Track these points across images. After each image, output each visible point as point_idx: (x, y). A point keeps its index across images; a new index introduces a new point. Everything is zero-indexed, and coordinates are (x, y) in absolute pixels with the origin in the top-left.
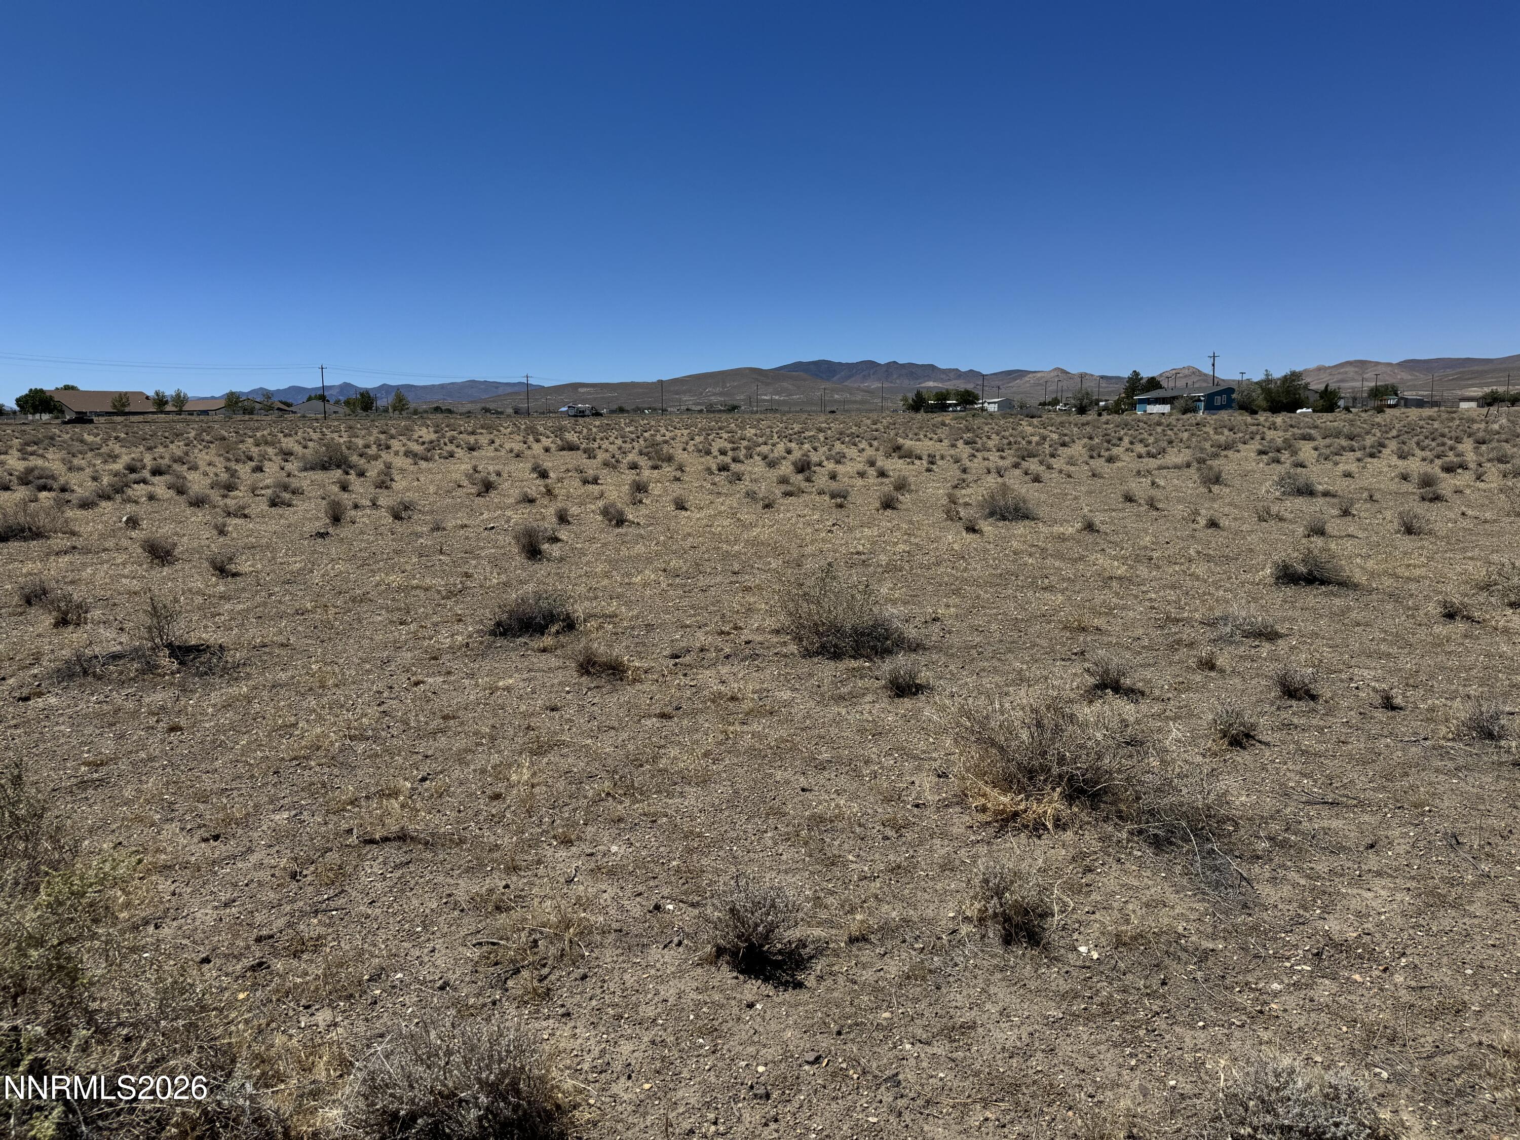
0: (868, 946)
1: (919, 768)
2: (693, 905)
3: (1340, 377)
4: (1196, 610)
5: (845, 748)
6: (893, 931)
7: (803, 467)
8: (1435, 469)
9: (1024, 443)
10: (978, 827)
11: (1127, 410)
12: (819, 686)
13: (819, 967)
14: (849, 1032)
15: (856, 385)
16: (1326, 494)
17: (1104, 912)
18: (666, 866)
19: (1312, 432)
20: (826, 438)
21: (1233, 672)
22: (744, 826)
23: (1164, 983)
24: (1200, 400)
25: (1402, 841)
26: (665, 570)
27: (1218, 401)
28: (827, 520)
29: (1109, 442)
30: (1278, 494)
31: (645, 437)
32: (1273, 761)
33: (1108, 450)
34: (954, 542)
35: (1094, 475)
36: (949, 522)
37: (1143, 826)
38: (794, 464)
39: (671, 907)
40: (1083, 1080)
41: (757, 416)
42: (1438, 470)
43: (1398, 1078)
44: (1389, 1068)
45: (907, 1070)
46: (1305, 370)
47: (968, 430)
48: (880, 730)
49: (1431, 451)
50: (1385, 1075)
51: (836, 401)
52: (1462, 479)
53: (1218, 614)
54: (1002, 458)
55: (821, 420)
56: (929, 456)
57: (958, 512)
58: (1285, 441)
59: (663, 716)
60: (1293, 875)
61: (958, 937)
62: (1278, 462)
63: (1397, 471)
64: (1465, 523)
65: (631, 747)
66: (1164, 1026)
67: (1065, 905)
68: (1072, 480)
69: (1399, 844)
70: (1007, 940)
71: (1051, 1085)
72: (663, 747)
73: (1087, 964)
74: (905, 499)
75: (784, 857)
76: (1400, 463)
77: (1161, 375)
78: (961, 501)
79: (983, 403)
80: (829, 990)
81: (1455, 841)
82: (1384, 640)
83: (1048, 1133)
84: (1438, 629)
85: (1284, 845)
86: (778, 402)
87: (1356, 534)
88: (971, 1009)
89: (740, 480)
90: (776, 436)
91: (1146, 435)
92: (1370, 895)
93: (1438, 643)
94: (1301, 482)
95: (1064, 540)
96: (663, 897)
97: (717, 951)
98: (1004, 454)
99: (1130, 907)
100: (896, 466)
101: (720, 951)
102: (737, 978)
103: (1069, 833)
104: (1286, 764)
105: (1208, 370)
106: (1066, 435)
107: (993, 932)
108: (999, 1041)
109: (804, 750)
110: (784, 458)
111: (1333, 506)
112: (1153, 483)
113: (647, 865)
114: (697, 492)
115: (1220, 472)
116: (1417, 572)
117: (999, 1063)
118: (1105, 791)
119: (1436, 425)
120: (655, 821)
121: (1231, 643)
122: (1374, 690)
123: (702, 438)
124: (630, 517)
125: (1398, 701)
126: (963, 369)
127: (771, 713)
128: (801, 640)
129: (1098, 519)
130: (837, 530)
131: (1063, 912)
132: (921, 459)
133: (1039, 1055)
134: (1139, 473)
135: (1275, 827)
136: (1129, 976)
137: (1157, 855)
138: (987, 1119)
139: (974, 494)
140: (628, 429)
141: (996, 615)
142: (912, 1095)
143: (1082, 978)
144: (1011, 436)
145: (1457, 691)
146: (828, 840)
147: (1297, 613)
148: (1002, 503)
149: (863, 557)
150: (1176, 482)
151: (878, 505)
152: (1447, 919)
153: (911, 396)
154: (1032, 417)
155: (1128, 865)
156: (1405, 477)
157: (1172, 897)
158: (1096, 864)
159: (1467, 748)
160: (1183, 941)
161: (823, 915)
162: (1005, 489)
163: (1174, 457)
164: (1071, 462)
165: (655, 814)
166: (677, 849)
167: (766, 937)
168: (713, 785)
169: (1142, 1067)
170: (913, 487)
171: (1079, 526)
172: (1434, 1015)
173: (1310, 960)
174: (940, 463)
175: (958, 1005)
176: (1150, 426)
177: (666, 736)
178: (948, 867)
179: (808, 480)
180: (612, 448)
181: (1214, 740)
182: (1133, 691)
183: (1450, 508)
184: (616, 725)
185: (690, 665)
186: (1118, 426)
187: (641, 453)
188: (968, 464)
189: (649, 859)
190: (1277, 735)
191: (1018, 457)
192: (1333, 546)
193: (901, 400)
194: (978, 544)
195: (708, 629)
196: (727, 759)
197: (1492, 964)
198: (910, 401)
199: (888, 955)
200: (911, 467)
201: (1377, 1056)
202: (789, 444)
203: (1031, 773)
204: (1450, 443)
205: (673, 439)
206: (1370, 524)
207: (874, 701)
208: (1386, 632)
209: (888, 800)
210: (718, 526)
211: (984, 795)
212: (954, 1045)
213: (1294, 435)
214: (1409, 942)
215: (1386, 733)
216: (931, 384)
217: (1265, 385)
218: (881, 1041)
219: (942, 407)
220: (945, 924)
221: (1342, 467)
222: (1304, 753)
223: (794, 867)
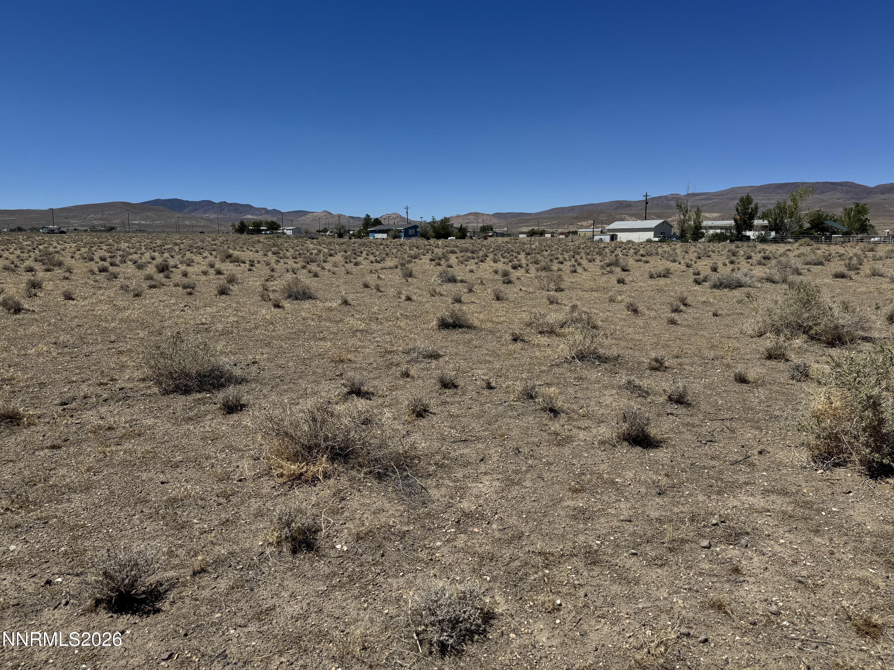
0: (207, 575)
1: (242, 457)
2: (78, 575)
3: (467, 221)
4: (400, 346)
5: (193, 451)
6: (223, 562)
7: (163, 269)
8: (509, 268)
9: (308, 254)
10: (279, 486)
11: (364, 236)
12: (174, 413)
13: (172, 596)
14: (193, 633)
15: (200, 216)
16: (462, 281)
17: (350, 522)
18: (56, 553)
19: (455, 249)
20: (180, 250)
21: (418, 377)
22: (118, 514)
23: (383, 555)
24: (401, 232)
25: (495, 455)
26: (55, 343)
27: (411, 232)
28: (181, 303)
29: (355, 254)
30: (439, 282)
31: (40, 249)
32: (437, 423)
33: (355, 258)
34: (266, 314)
35: (348, 273)
36: (263, 302)
37: (372, 468)
38: (157, 266)
39: (60, 580)
40: (338, 623)
41: (130, 234)
42: (510, 268)
43: (494, 579)
44: (490, 574)
45: (232, 646)
46: (451, 217)
47: (275, 246)
48: (216, 436)
49: (507, 258)
50: (488, 578)
51: (186, 225)
52: (520, 272)
53: (411, 347)
54: (296, 263)
55: (176, 237)
56: (250, 261)
57: (268, 296)
58: (443, 254)
59: (53, 447)
60: (447, 482)
61: (265, 556)
62: (440, 265)
63: (493, 269)
64: (521, 294)
65: (26, 473)
66: (382, 580)
67: (329, 522)
68: (336, 276)
69: (494, 457)
70: (294, 551)
71: (320, 631)
72: (54, 469)
73: (341, 555)
74: (235, 288)
75: (148, 530)
76: (494, 265)
77: (381, 217)
78: (271, 289)
79: (283, 230)
80: (179, 609)
81: (517, 451)
82: (488, 354)
83: (318, 660)
84: (511, 347)
85: (442, 466)
86: (145, 225)
87: (475, 301)
88: (272, 598)
89: (116, 278)
90: (143, 248)
91: (375, 251)
92: (481, 485)
93: (510, 354)
94: (450, 275)
95: (332, 310)
96: (53, 574)
97: (96, 603)
98: (297, 261)
99: (365, 516)
100: (228, 267)
101: (98, 602)
102: (112, 617)
103: (332, 480)
104: (443, 423)
105: (405, 215)
106: (332, 250)
107: (286, 548)
108: (289, 613)
109: (163, 457)
110: (150, 263)
111: (465, 287)
112: (379, 277)
113: (40, 554)
114: (82, 287)
115: (412, 271)
116: (502, 319)
117: (290, 626)
118: (352, 452)
119: (510, 246)
120: (47, 522)
121: (418, 362)
122: (483, 380)
123: (87, 249)
124: (26, 306)
125: (493, 384)
126: (270, 208)
127: (139, 435)
128: (161, 384)
129: (350, 297)
130: (188, 309)
131: (327, 527)
132: (244, 263)
133: (313, 615)
134: (371, 271)
135: (438, 457)
136: (364, 556)
137: (380, 483)
138: (282, 663)
139: (277, 284)
140: (26, 243)
141: (292, 357)
142: (234, 661)
143: (338, 563)
144: (301, 249)
145: (518, 377)
146: (179, 513)
147: (449, 343)
148: (295, 290)
149: (206, 326)
150: (390, 276)
151: (216, 292)
152: (515, 491)
153: (237, 224)
154: (313, 239)
155: (364, 492)
156: (496, 272)
157: (387, 505)
158: (347, 495)
159: (522, 404)
160: (392, 530)
161: (176, 561)
162: (297, 281)
163: (390, 262)
164: (335, 265)
165: (46, 517)
166: (65, 538)
167: (132, 585)
168: (94, 490)
169: (370, 607)
170: (240, 281)
171: (339, 302)
172: (509, 542)
173: (454, 526)
174: (257, 265)
175: (264, 597)
176: (377, 245)
177: (56, 461)
178: (259, 514)
179: (167, 277)
180: (11, 257)
181: (409, 415)
182: (368, 393)
183: (515, 287)
184: (14, 458)
185: (75, 409)
186: (360, 245)
187: (36, 260)
188: (275, 266)
189: (42, 550)
190: (439, 408)
191: (305, 262)
192: (464, 308)
193: (231, 226)
194: (281, 314)
195: (90, 382)
196: (105, 471)
197: (533, 510)
198: (237, 227)
199: (220, 577)
200: (239, 268)
201: (484, 570)
202: (153, 254)
203: (310, 449)
204: (515, 254)
205: (63, 250)
206: (481, 296)
207: (213, 419)
208: (488, 350)
209: (221, 480)
210: (99, 310)
211: (282, 467)
212: (261, 623)
213: (447, 251)
214: (499, 506)
215: (488, 401)
216: (249, 217)
217: (432, 224)
218: (215, 632)
219: (258, 231)
220: (257, 550)
221: (469, 268)
222: (452, 416)
223: (155, 535)
